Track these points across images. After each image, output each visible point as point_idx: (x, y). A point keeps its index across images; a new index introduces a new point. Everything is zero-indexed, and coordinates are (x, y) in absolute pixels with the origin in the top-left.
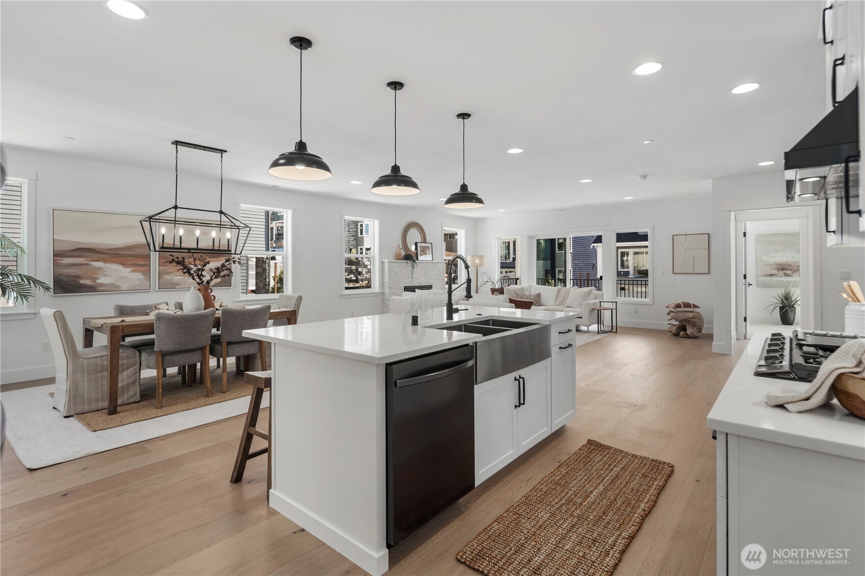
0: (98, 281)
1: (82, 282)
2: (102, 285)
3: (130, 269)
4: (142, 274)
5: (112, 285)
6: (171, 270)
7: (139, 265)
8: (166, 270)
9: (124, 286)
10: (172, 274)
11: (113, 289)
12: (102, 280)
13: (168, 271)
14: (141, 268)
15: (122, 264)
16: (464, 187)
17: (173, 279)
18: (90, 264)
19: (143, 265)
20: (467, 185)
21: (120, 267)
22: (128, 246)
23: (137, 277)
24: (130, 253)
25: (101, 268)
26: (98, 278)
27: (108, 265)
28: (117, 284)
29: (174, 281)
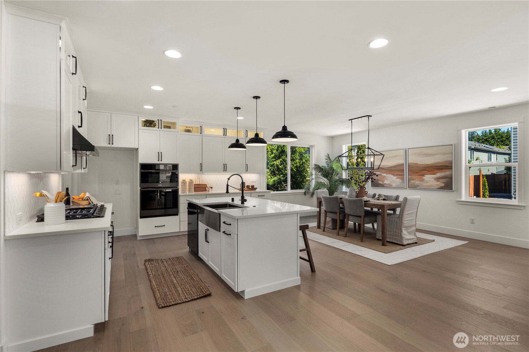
0: (384, 182)
1: (380, 182)
2: (386, 184)
3: (396, 177)
4: (401, 180)
5: (389, 184)
6: (414, 178)
7: (400, 175)
8: (412, 177)
9: (394, 185)
10: (415, 180)
11: (389, 187)
12: (386, 182)
13: (413, 178)
14: (401, 177)
15: (393, 175)
16: (285, 128)
17: (415, 183)
18: (382, 175)
19: (402, 175)
20: (286, 127)
21: (392, 176)
22: (395, 166)
23: (398, 181)
24: (396, 169)
25: (385, 177)
26: (384, 181)
27: (388, 175)
28: (391, 184)
29: (416, 184)
